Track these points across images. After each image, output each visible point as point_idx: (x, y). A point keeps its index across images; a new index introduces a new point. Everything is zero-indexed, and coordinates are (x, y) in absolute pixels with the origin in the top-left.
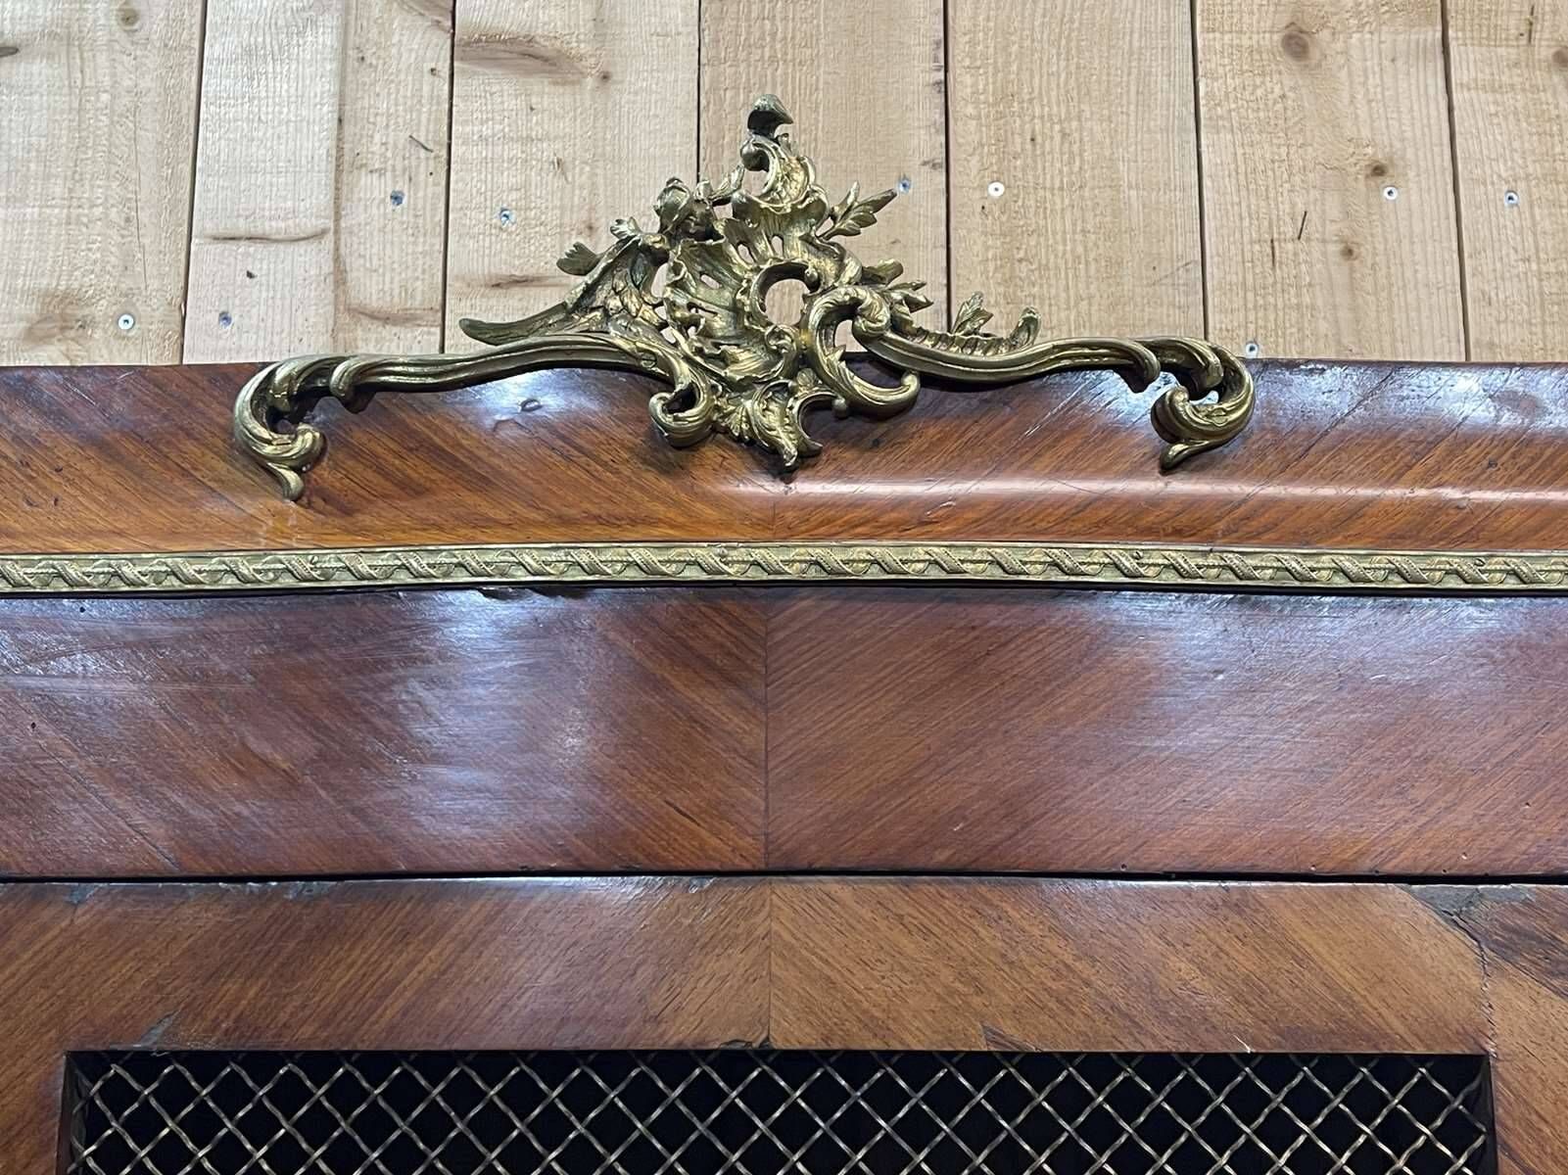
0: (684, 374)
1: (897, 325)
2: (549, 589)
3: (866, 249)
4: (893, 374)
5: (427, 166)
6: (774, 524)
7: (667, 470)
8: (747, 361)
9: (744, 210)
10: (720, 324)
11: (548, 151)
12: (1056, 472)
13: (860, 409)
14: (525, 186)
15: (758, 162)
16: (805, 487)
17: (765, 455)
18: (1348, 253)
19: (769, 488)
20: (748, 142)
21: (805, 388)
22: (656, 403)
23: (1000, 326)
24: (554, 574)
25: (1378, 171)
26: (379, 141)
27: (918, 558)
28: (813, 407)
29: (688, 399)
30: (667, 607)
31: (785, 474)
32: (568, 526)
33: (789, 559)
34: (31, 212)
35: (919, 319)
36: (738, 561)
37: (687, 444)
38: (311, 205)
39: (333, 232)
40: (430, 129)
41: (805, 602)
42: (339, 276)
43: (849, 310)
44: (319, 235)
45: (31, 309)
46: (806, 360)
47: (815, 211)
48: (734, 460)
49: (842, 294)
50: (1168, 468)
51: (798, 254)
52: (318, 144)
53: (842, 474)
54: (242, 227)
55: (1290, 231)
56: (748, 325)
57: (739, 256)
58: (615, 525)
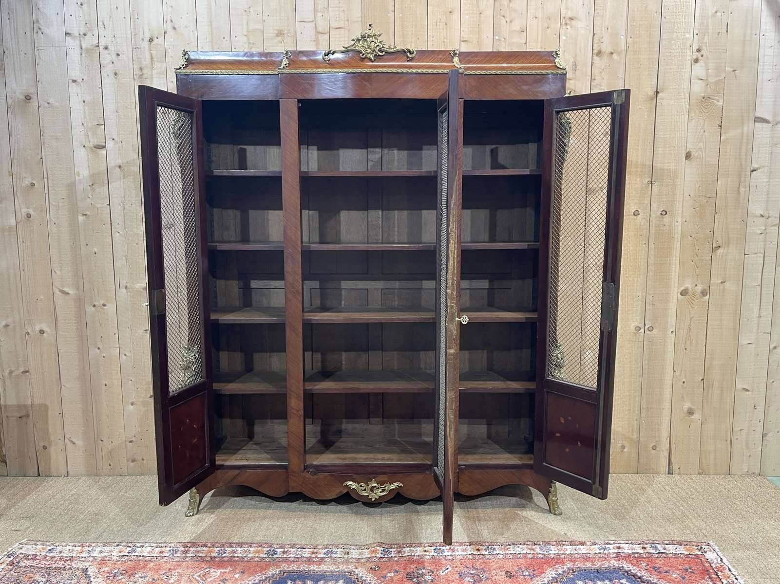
0: (363, 52)
1: (383, 47)
2: (352, 73)
3: (380, 39)
4: (382, 52)
5: (326, 11)
6: (371, 67)
7: (362, 61)
8: (369, 51)
9: (368, 35)
10: (366, 47)
11: (342, 9)
12: (397, 62)
13: (379, 55)
14: (339, 14)
15: (370, 29)
16: (374, 63)
17: (371, 60)
18: (446, 24)
19: (371, 63)
20: (369, 27)
21: (374, 53)
22: (361, 55)
23: (392, 47)
24: (353, 71)
25: (451, 12)
26: (319, 7)
27: (384, 70)
28: (375, 55)
29: (364, 54)
30: (363, 75)
31: (372, 62)
32: (353, 67)
33: (373, 70)
34: (275, 18)
35: (384, 46)
36: (368, 70)
37: (364, 59)
38: (312, 18)
39: (314, 21)
40: (326, 5)
41: (374, 75)
42: (316, 28)
43: (378, 46)
44: (312, 21)
45: (276, 32)
46: (374, 51)
47: (376, 35)
48: (368, 60)
49: (378, 44)
50: (408, 61)
51: (374, 40)
52: (311, 8)
53: (378, 62)
54: (302, 20)
55: (439, 21)
56: (369, 47)
57: (368, 39)
58: (357, 67)
